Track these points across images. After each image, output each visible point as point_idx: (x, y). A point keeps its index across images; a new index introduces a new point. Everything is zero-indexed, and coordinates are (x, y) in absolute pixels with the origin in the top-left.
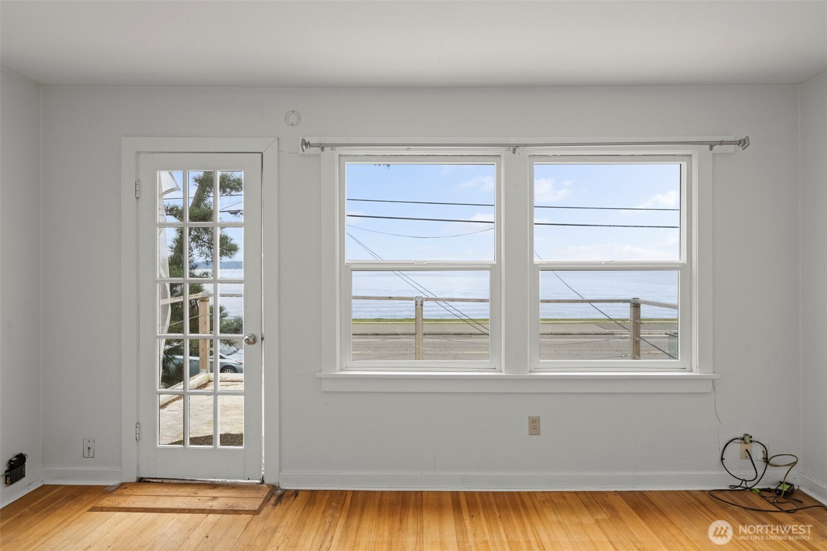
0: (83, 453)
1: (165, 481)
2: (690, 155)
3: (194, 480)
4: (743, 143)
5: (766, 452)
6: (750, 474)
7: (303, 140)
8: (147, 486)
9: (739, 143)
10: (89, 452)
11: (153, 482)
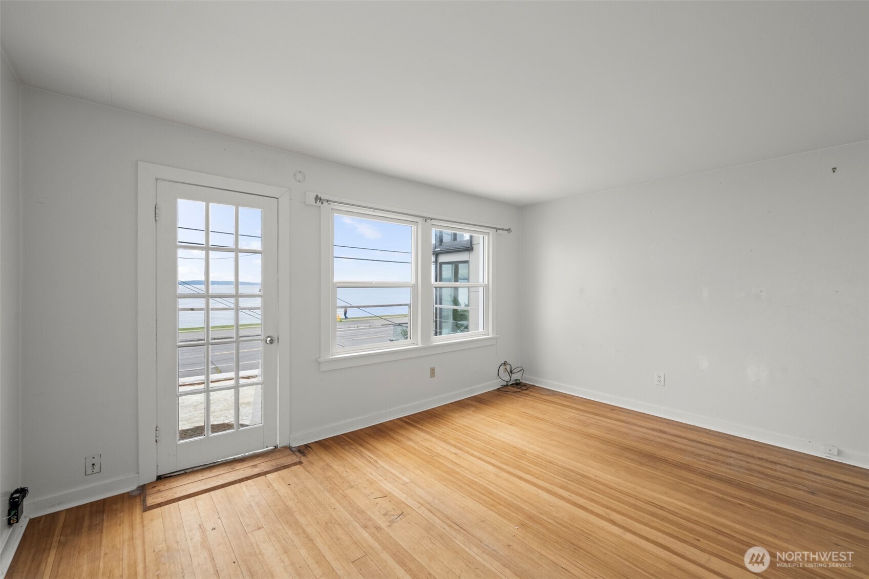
0: (86, 471)
1: (187, 471)
2: (489, 233)
3: (215, 462)
4: (509, 230)
5: (511, 368)
6: (508, 378)
7: (317, 196)
8: (172, 480)
9: (508, 230)
10: (93, 469)
11: (175, 475)
